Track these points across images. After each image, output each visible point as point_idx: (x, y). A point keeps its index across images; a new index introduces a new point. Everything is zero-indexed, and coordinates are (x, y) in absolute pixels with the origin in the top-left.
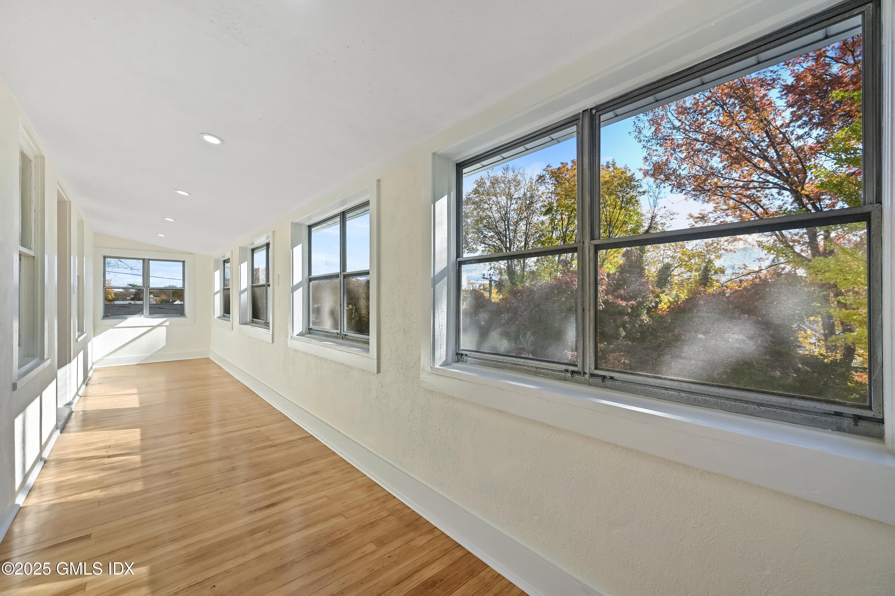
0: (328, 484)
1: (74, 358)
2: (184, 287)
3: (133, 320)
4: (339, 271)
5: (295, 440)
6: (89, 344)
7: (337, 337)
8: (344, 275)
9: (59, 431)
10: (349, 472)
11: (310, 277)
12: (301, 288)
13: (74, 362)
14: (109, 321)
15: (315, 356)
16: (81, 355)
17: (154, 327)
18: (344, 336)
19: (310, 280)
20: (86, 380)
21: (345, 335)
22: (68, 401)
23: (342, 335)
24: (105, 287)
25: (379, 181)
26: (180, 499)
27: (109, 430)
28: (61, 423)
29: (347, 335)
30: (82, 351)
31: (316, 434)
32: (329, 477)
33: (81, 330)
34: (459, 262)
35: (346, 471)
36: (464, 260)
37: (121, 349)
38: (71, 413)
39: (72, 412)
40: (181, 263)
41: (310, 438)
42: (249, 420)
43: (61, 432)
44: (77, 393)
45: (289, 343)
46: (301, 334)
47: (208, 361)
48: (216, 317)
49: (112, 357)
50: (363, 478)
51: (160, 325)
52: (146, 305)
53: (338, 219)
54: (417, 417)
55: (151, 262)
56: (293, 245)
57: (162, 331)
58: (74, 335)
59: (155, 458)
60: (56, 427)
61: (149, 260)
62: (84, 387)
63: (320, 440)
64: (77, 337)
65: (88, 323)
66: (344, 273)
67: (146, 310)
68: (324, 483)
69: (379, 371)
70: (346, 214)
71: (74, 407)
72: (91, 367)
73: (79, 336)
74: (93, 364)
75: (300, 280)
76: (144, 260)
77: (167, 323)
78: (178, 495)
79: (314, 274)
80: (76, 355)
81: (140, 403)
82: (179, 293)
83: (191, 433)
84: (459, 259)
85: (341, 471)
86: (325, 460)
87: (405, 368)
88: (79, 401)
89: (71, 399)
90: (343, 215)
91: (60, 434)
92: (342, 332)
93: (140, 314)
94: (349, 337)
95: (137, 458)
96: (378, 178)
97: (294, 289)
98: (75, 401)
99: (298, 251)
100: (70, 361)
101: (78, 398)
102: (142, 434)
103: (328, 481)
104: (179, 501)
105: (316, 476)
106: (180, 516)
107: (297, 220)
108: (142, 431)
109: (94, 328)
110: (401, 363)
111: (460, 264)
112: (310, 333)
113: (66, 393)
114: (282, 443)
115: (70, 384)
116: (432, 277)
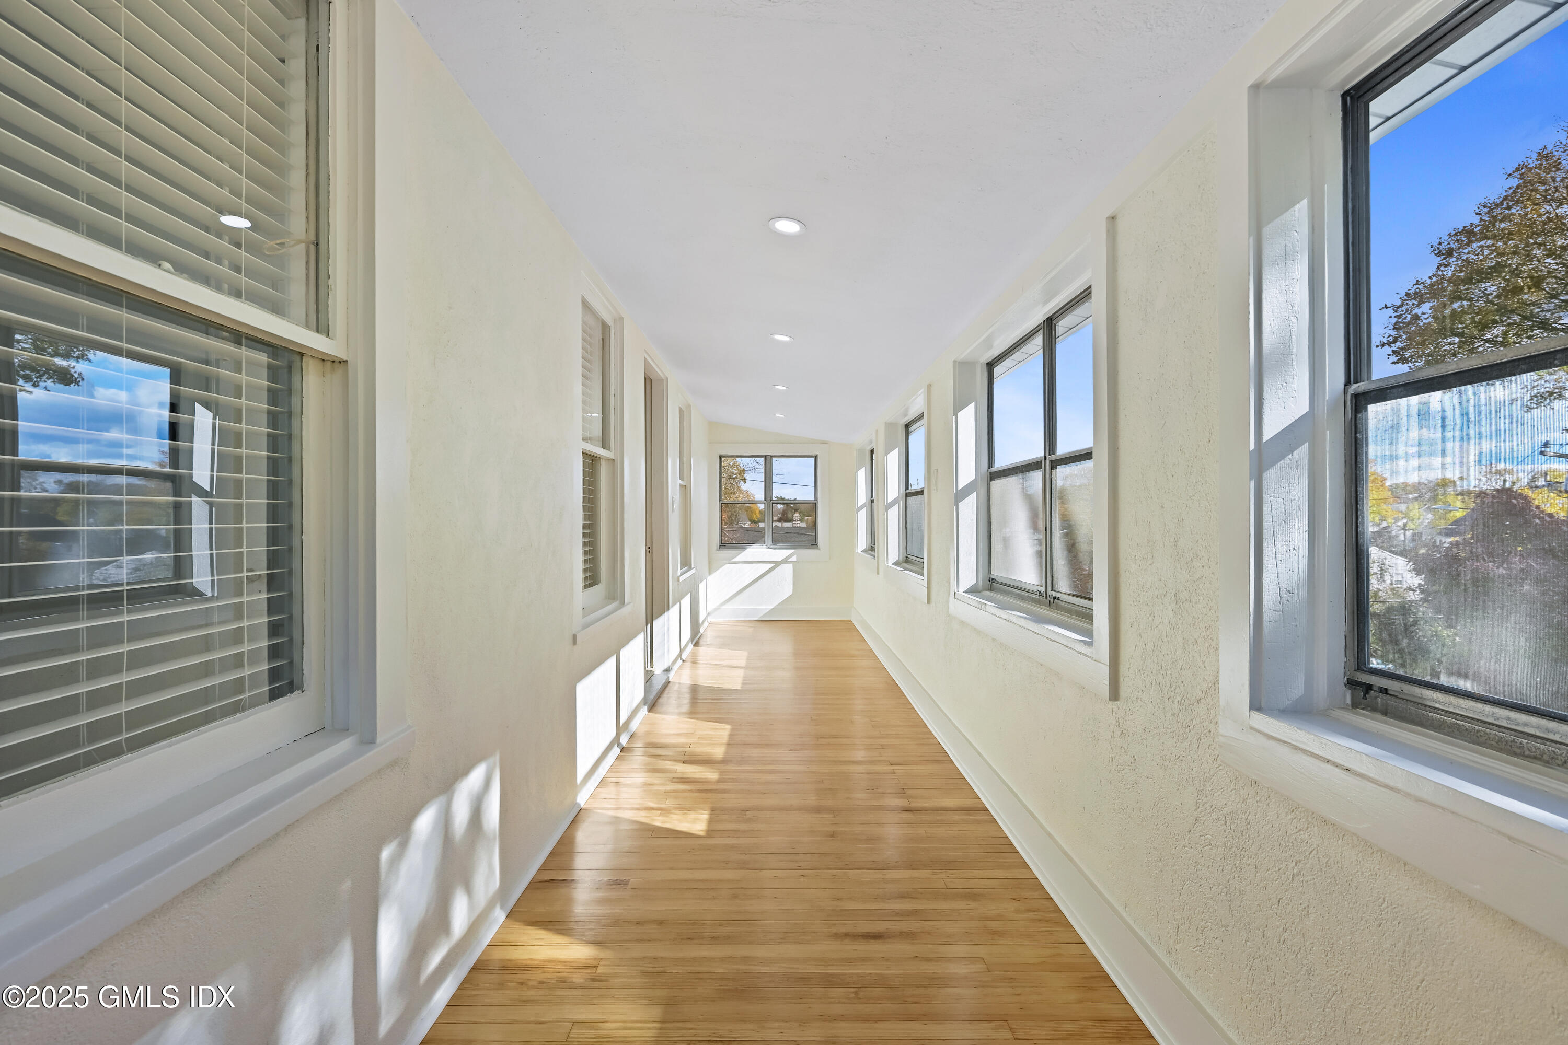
0: (994, 933)
1: (674, 604)
2: (816, 500)
3: (755, 552)
4: (1042, 454)
5: (950, 809)
6: (702, 586)
7: (1038, 602)
8: (1051, 462)
9: (646, 708)
10: (1047, 921)
11: (992, 470)
12: (974, 494)
13: (673, 611)
14: (726, 553)
15: (994, 640)
16: (686, 601)
17: (778, 564)
18: (1052, 600)
19: (993, 476)
20: (696, 639)
21: (1055, 598)
22: (666, 667)
23: (1049, 599)
24: (721, 502)
25: (1113, 218)
26: (743, 866)
27: (697, 719)
28: (652, 697)
29: (1059, 599)
30: (689, 595)
31: (993, 807)
32: (999, 917)
33: (686, 563)
34: (1356, 396)
35: (1040, 915)
36: (1373, 386)
37: (739, 596)
38: (667, 684)
39: (669, 682)
40: (812, 460)
41: (979, 812)
42: (883, 746)
43: (650, 710)
44: (680, 656)
45: (951, 606)
46: (972, 591)
47: (847, 626)
48: (859, 551)
49: (729, 606)
50: (1074, 949)
51: (785, 561)
52: (768, 529)
53: (1038, 340)
54: (1213, 843)
55: (774, 460)
56: (958, 407)
57: (788, 569)
58: (675, 571)
59: (734, 781)
60: (645, 701)
61: (772, 457)
62: (691, 646)
63: (999, 822)
64: (679, 574)
65: (699, 554)
66: (1052, 457)
67: (768, 538)
68: (985, 927)
69: (1115, 694)
70: (1054, 322)
71: (671, 676)
72: (706, 619)
73: (682, 574)
74: (708, 614)
75: (972, 477)
76: (765, 457)
77: (794, 559)
78: (743, 857)
79: (1000, 463)
80: (679, 600)
81: (743, 684)
82: (811, 508)
83: (791, 750)
84: (1354, 386)
85: (1029, 910)
86: (1000, 873)
87: (1178, 698)
88: (681, 667)
89: (670, 664)
90: (1049, 324)
91: (647, 713)
92: (1049, 592)
93: (760, 543)
94: (1063, 604)
95: (711, 775)
96: (1108, 213)
97: (960, 495)
98: (676, 667)
99: (968, 418)
100: (668, 609)
101: (680, 662)
102: (731, 736)
103: (994, 925)
104: (742, 869)
105: (973, 905)
106: (735, 897)
107: (963, 355)
108: (732, 729)
109: (709, 562)
110: (1168, 685)
111: (1360, 402)
112: (991, 589)
113: (664, 654)
114: (926, 809)
115: (668, 641)
116: (1252, 446)
